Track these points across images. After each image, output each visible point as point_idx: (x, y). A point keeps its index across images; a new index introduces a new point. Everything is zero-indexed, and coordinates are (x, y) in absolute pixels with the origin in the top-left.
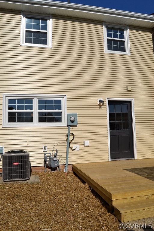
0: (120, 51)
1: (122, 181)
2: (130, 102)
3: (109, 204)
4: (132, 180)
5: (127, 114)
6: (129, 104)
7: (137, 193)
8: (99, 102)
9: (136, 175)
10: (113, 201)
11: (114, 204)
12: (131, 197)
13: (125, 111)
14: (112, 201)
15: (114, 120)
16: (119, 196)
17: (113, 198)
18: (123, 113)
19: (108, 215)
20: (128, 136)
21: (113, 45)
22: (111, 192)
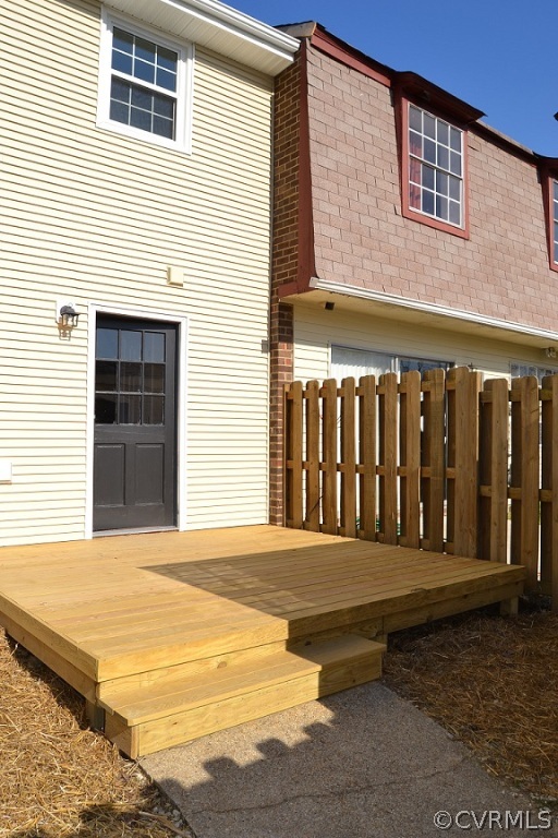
0: (155, 132)
1: (136, 610)
2: (175, 326)
3: (84, 698)
4: (170, 604)
5: (160, 368)
6: (170, 333)
7: (188, 650)
8: (59, 315)
9: (184, 585)
10: (102, 685)
11: (106, 695)
12: (167, 663)
13: (154, 356)
14: (97, 684)
15: (112, 387)
16: (125, 666)
17: (102, 676)
18: (147, 365)
19: (82, 735)
20: (159, 446)
21: (130, 105)
22: (95, 653)
